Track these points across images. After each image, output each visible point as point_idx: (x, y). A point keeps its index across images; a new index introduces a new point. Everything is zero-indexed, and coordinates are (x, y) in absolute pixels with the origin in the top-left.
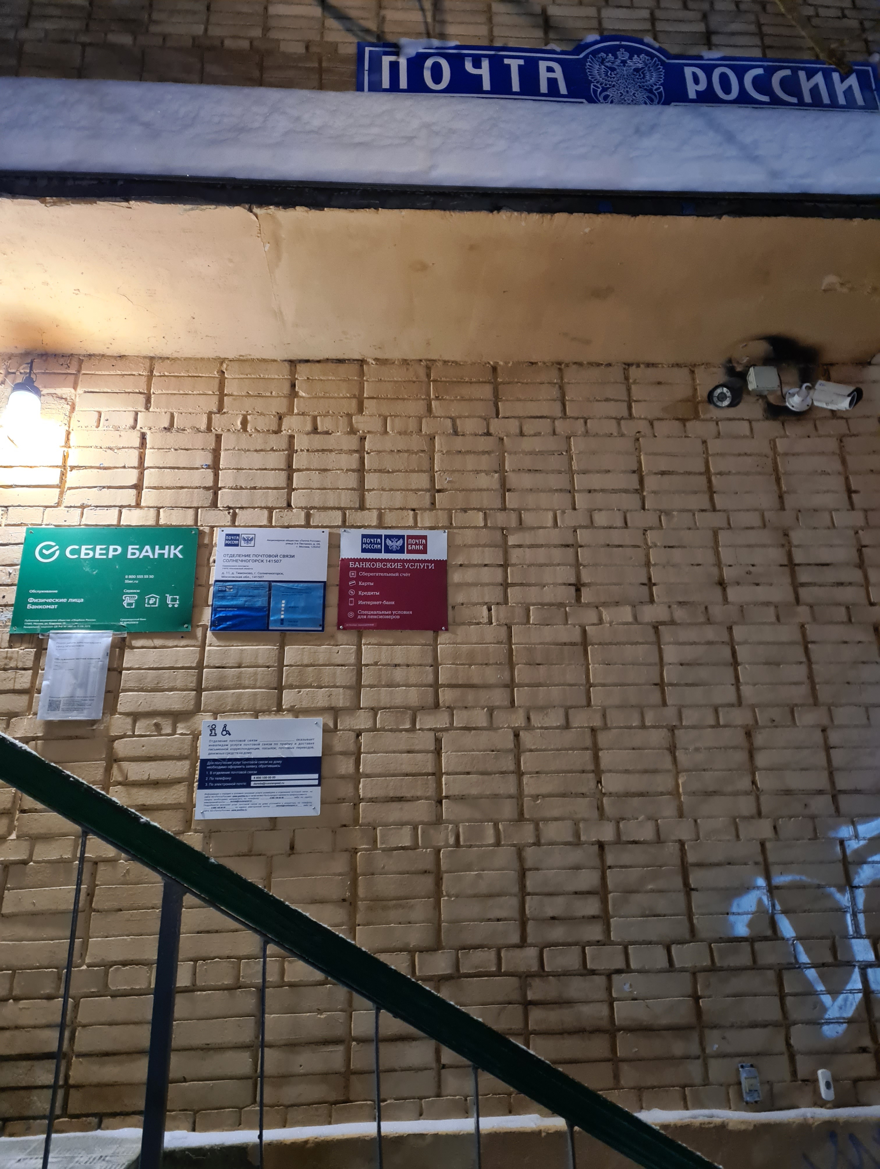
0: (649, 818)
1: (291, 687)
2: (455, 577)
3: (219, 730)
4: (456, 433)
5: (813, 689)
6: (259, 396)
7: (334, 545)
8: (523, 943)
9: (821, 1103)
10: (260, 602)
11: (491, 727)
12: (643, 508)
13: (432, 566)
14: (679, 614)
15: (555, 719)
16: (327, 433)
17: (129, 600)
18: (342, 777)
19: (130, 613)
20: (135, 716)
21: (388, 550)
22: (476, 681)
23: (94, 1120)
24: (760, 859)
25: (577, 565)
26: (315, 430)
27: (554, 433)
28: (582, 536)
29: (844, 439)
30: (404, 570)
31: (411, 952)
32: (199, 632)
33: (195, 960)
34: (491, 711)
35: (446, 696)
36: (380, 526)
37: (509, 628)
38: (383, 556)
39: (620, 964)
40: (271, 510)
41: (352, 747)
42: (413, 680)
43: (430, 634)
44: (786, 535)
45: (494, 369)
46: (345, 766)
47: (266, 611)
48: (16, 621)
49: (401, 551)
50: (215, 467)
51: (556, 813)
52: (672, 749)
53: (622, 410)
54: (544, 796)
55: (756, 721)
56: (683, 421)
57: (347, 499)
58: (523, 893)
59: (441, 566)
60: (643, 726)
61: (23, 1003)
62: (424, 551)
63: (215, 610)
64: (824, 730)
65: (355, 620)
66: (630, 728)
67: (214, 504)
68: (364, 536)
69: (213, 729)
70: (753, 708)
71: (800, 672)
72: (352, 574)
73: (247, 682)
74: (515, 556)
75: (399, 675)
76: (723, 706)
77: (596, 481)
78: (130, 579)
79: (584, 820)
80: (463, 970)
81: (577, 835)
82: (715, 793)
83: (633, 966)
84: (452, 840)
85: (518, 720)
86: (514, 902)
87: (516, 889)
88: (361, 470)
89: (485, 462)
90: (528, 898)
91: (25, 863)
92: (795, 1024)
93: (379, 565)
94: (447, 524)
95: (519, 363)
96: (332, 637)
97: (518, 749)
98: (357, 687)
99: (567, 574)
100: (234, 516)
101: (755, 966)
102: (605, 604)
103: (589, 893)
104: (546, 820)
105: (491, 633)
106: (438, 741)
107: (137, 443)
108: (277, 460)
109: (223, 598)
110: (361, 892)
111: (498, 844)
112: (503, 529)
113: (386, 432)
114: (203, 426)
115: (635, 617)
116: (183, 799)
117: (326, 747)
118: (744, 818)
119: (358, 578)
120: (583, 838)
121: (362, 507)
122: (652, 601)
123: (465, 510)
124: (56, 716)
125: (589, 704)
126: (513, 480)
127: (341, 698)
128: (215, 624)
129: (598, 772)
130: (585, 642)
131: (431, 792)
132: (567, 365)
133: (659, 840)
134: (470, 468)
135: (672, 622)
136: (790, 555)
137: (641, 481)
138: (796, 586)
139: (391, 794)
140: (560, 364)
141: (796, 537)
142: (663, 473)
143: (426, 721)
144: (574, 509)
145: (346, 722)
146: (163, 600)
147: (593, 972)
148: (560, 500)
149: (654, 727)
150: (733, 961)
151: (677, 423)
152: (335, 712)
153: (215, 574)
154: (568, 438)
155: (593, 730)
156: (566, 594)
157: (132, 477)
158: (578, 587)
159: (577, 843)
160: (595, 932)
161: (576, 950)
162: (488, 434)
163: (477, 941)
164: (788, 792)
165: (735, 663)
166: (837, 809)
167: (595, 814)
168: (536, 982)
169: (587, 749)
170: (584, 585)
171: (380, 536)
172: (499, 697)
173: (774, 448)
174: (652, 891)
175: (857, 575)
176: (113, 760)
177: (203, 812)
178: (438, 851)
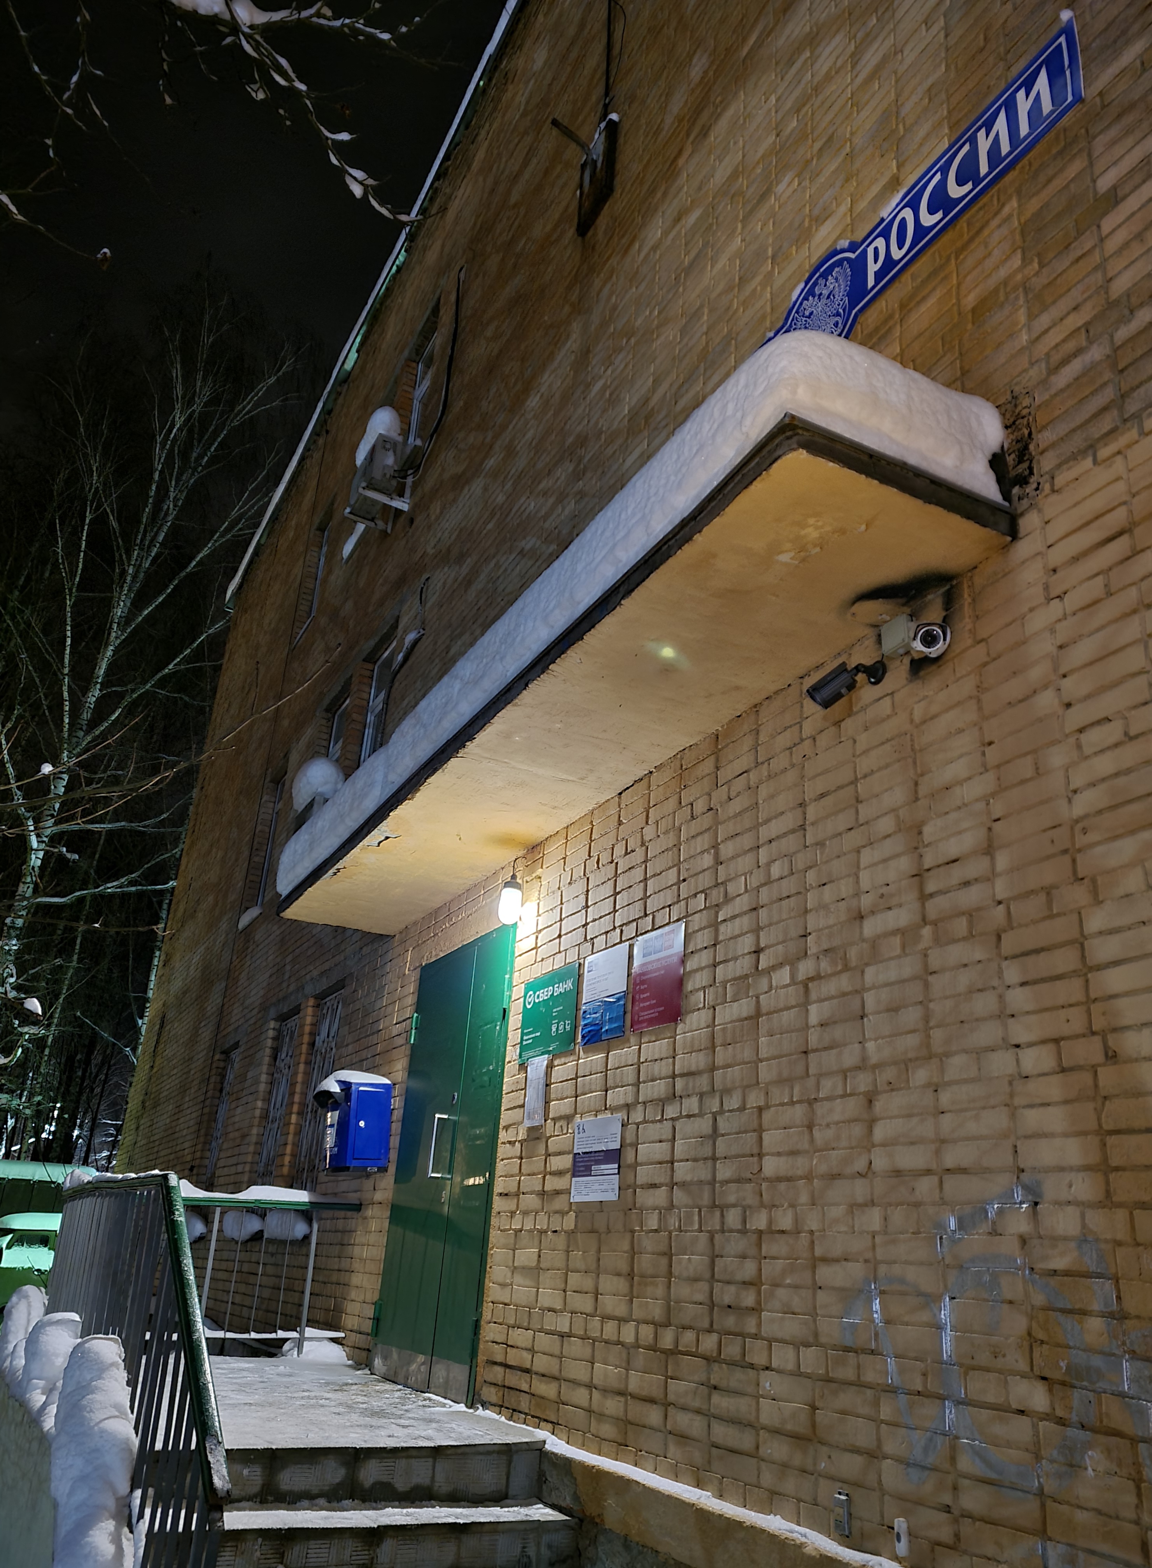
0: (791, 1206)
1: (610, 1088)
2: (688, 966)
3: (581, 1129)
4: (692, 817)
5: (927, 1038)
6: (606, 833)
7: (631, 957)
8: (711, 1329)
10: (599, 1016)
11: (701, 1114)
12: (805, 846)
14: (824, 965)
15: (737, 1102)
16: (632, 852)
17: (554, 1029)
18: (629, 1166)
19: (553, 1040)
20: (554, 1120)
21: (656, 952)
22: (694, 1068)
23: (538, 1421)
24: (870, 1254)
25: (758, 929)
26: (626, 852)
27: (749, 787)
28: (762, 895)
29: (983, 671)
31: (656, 1325)
32: (577, 1047)
33: (572, 1312)
34: (701, 1097)
35: (679, 1086)
36: (653, 929)
37: (714, 1010)
39: (765, 1361)
40: (606, 933)
41: (634, 1139)
42: (663, 1073)
43: (673, 1025)
44: (919, 832)
45: (717, 736)
46: (630, 1157)
47: (600, 1025)
48: (520, 1055)
49: (662, 950)
50: (586, 906)
51: (734, 1200)
52: (810, 1127)
53: (794, 735)
54: (728, 1182)
55: (876, 1086)
58: (712, 1280)
60: (791, 1102)
61: (520, 1331)
62: (673, 945)
63: (583, 1029)
64: (935, 1090)
65: (638, 1022)
66: (782, 1105)
67: (585, 939)
68: (645, 942)
69: (579, 1128)
70: (874, 1069)
71: (917, 1017)
72: (637, 981)
73: (594, 1087)
74: (722, 932)
75: (657, 1070)
76: (851, 1069)
77: (775, 827)
78: (555, 1012)
79: (749, 1207)
80: (680, 1348)
81: (745, 1223)
82: (838, 1176)
83: (773, 1364)
84: (677, 1225)
85: (715, 1105)
86: (707, 1288)
87: (708, 1274)
88: (645, 880)
89: (707, 840)
90: (715, 1285)
91: (521, 1230)
92: (885, 1456)
93: (650, 968)
94: (685, 913)
95: (730, 721)
96: (628, 1039)
97: (715, 1135)
98: (638, 1084)
99: (750, 943)
100: (593, 944)
101: (860, 1381)
102: (773, 968)
103: (750, 1283)
104: (727, 1206)
105: (705, 1018)
106: (674, 1129)
107: (559, 901)
108: (610, 887)
109: (586, 1018)
110: (635, 1267)
111: (700, 1229)
112: (715, 906)
113: (658, 836)
114: (582, 874)
115: (792, 978)
116: (568, 1186)
117: (623, 1140)
118: (859, 1206)
119: (641, 982)
120: (748, 1226)
121: (645, 915)
122: (805, 955)
123: (695, 896)
124: (530, 1124)
125: (757, 1082)
126: (723, 852)
127: (630, 1096)
128: (583, 1038)
129: (760, 1156)
131: (668, 1179)
132: (762, 704)
133: (796, 1230)
134: (699, 849)
135: (819, 976)
136: (919, 859)
137: (804, 815)
138: (923, 899)
139: (651, 1180)
140: (757, 705)
141: (928, 833)
143: (669, 1111)
144: (758, 866)
145: (632, 1117)
146: (565, 1026)
147: (750, 1366)
148: (749, 861)
149: (799, 1102)
150: (843, 1373)
151: (834, 729)
152: (628, 1108)
153: (584, 1000)
154: (757, 788)
155: (759, 1110)
156: (748, 964)
157: (557, 930)
158: (757, 954)
159: (744, 1231)
160: (752, 1325)
161: (739, 1340)
162: (710, 809)
163: (687, 1322)
164: (898, 1174)
165: (862, 1015)
166: (942, 1196)
167: (757, 1201)
168: (716, 1368)
169: (754, 1131)
170: (761, 950)
171: (652, 940)
172: (705, 1083)
173: (911, 720)
174: (789, 1285)
175: (983, 866)
176: (547, 1155)
177: (576, 1198)
178: (670, 1233)
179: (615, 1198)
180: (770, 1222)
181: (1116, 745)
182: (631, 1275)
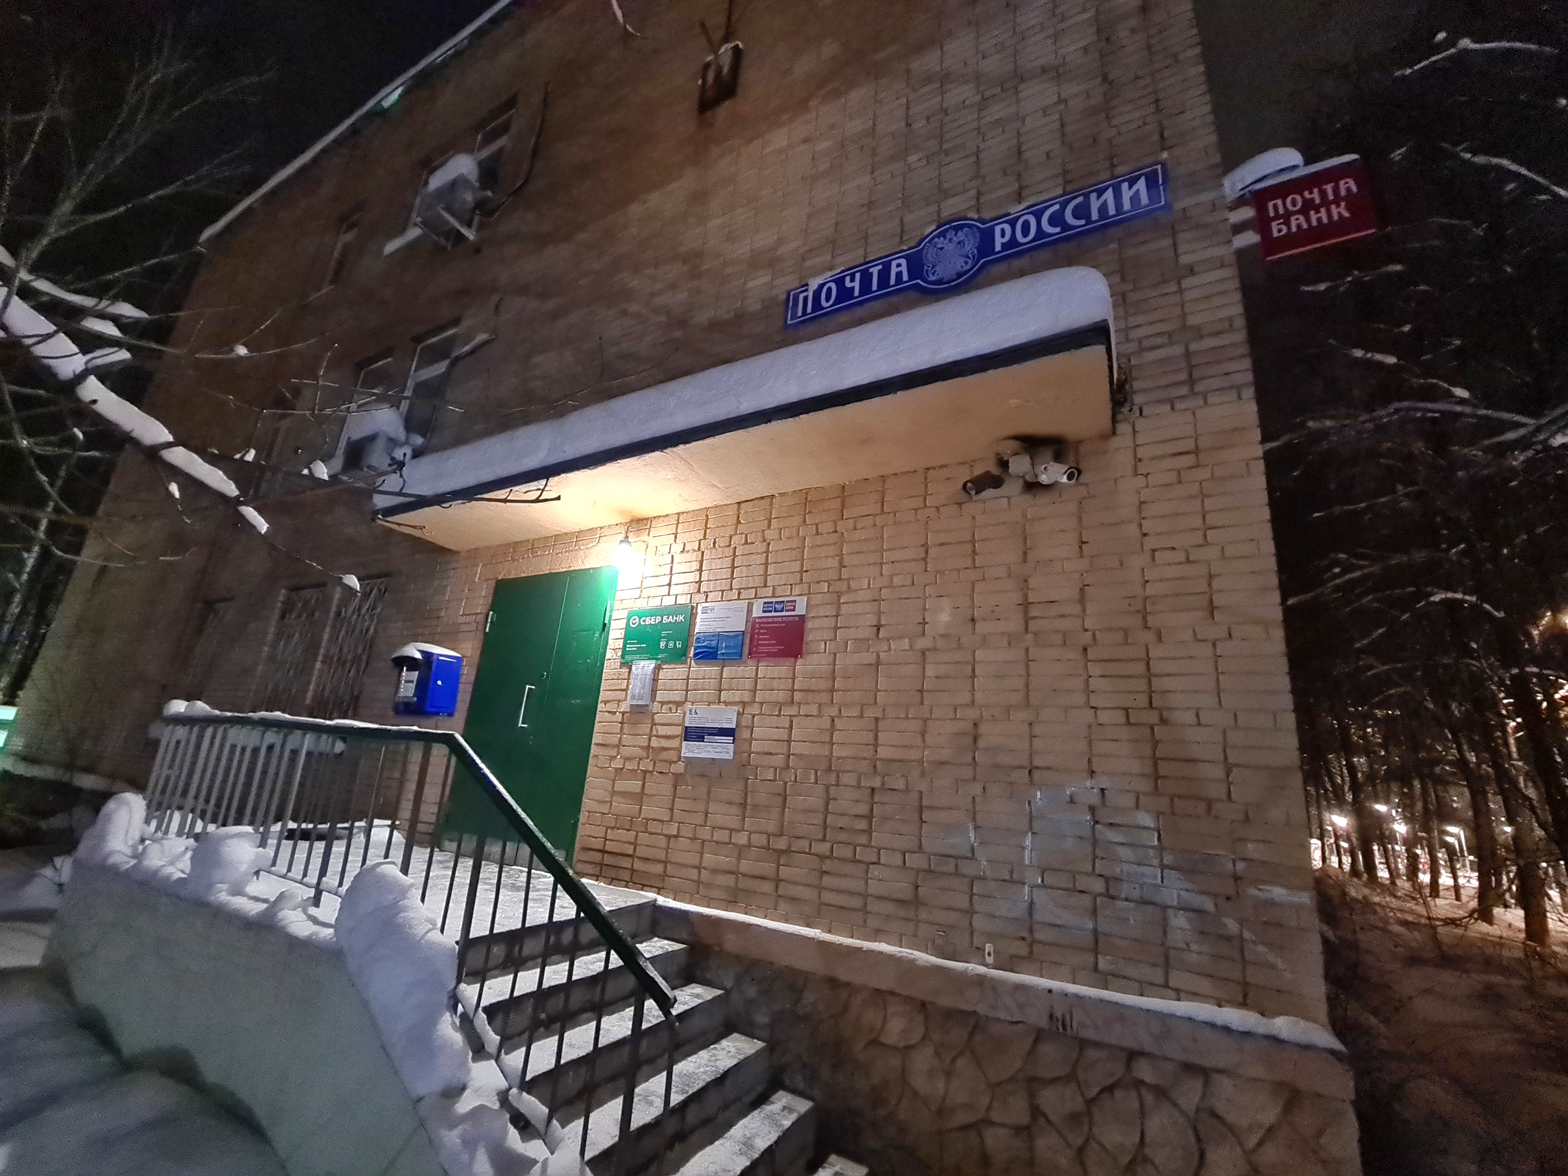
0: (903, 776)
1: (725, 690)
2: (809, 625)
3: (693, 711)
4: (817, 533)
5: (1027, 696)
6: (723, 526)
7: (750, 610)
8: (824, 840)
9: (987, 965)
10: (714, 643)
11: (819, 716)
12: (926, 571)
13: (797, 619)
14: (940, 643)
15: (855, 712)
16: (752, 543)
17: (662, 644)
18: (745, 740)
19: (662, 652)
20: (662, 703)
21: (775, 611)
22: (814, 688)
23: (640, 886)
24: (970, 807)
25: (879, 613)
26: (746, 543)
27: (875, 525)
28: (885, 593)
29: (1083, 502)
30: (782, 622)
31: (769, 835)
32: (689, 660)
33: (679, 823)
34: (820, 705)
35: (797, 696)
36: (773, 596)
37: (835, 655)
38: (773, 614)
39: (875, 860)
40: (723, 591)
41: (750, 724)
42: (782, 687)
43: (793, 659)
44: (1026, 581)
45: (843, 487)
46: (746, 734)
47: (716, 649)
48: (623, 657)
49: (782, 611)
50: (700, 570)
51: (849, 768)
52: (923, 734)
53: (919, 502)
54: (843, 758)
55: (982, 717)
56: (960, 504)
57: (758, 582)
58: (826, 812)
59: (802, 618)
60: (907, 718)
61: (620, 831)
62: (794, 610)
63: (695, 649)
64: (1030, 724)
65: (756, 652)
66: (900, 718)
67: (699, 591)
68: (765, 603)
69: (691, 711)
70: (980, 707)
71: (1020, 683)
72: (757, 626)
73: (707, 687)
74: (844, 609)
75: (775, 684)
76: (961, 705)
77: (897, 555)
78: (663, 634)
79: (865, 774)
80: (793, 849)
81: (859, 782)
82: (946, 763)
83: (882, 861)
84: (793, 779)
85: (834, 712)
86: (821, 816)
87: (822, 809)
88: (766, 564)
89: (832, 550)
90: (829, 815)
91: (622, 769)
92: (977, 913)
93: (770, 620)
94: (807, 592)
95: (857, 481)
96: (745, 662)
97: (833, 729)
98: (755, 691)
99: (871, 620)
100: (707, 596)
101: (957, 873)
102: (893, 638)
103: (862, 816)
104: (843, 772)
105: (826, 659)
106: (792, 722)
107: (670, 561)
108: (727, 562)
109: (699, 642)
110: (749, 800)
111: (816, 783)
112: (838, 592)
113: (781, 538)
114: (696, 548)
115: (911, 646)
116: (678, 746)
117: (738, 724)
118: (963, 780)
119: (761, 628)
120: (862, 784)
121: (765, 586)
122: (924, 634)
123: (818, 582)
124: (635, 703)
125: (876, 703)
126: (847, 560)
127: (747, 697)
128: (696, 655)
129: (876, 746)
130: (878, 663)
131: (785, 751)
132: (888, 476)
133: (907, 790)
134: (823, 555)
135: (935, 649)
136: (1026, 596)
137: (927, 552)
138: (1027, 620)
139: (766, 750)
140: (883, 477)
141: (1032, 583)
142: (942, 544)
143: (787, 711)
144: (882, 575)
145: (748, 710)
146: (675, 645)
147: (860, 861)
148: (873, 571)
149: (913, 718)
150: (944, 869)
151: (955, 506)
152: (744, 704)
153: (697, 631)
154: (883, 527)
155: (877, 719)
156: (869, 633)
157: (666, 580)
158: (878, 627)
159: (859, 787)
160: (863, 839)
161: (851, 847)
162: (836, 531)
163: (801, 835)
164: (997, 766)
165: (973, 676)
166: (1031, 781)
167: (871, 770)
168: (827, 862)
169: (871, 731)
170: (882, 626)
171: (772, 603)
172: (824, 698)
173: (1025, 516)
174: (898, 819)
175: (1076, 609)
176: (654, 724)
177: (685, 753)
178: (786, 783)
179: (731, 758)
180: (883, 784)
181: (1179, 563)
182: (743, 805)
